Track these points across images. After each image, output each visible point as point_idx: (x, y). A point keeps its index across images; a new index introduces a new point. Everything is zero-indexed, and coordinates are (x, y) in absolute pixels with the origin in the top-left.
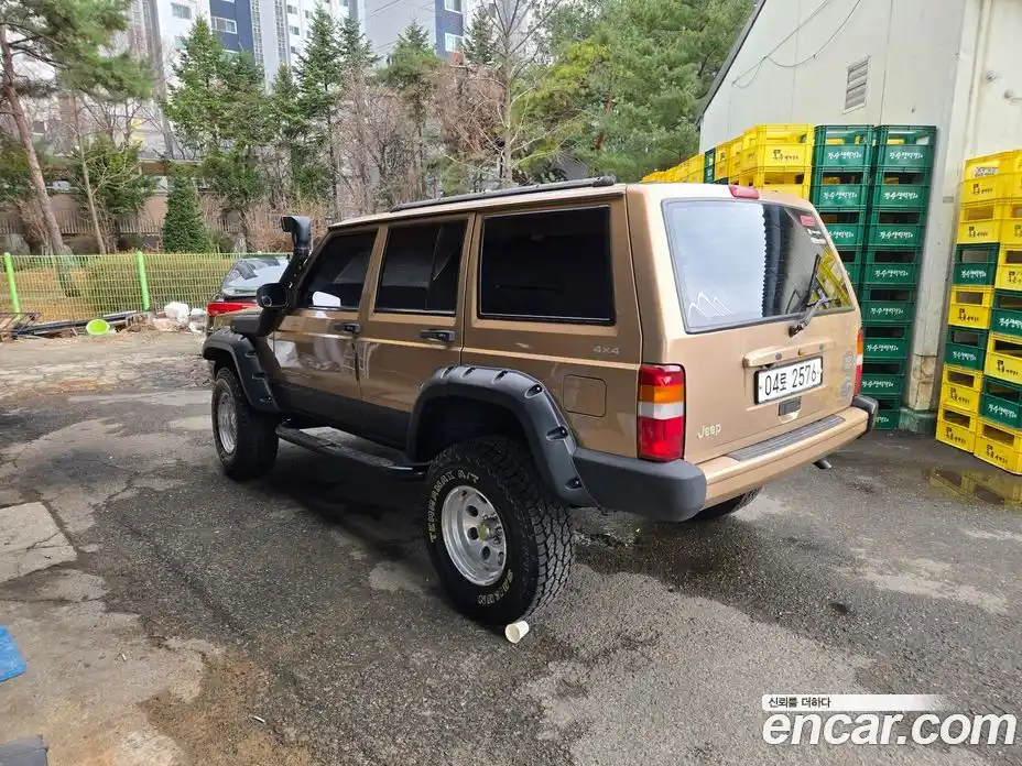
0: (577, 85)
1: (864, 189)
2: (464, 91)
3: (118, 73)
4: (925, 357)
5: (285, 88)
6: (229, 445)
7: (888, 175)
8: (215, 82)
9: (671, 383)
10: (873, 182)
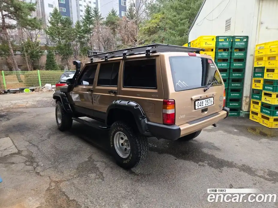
0: (156, 25)
1: (229, 53)
2: (126, 27)
3: (33, 23)
4: (246, 97)
5: (78, 26)
6: (60, 122)
7: (235, 49)
8: (60, 25)
9: (171, 104)
10: (232, 51)
